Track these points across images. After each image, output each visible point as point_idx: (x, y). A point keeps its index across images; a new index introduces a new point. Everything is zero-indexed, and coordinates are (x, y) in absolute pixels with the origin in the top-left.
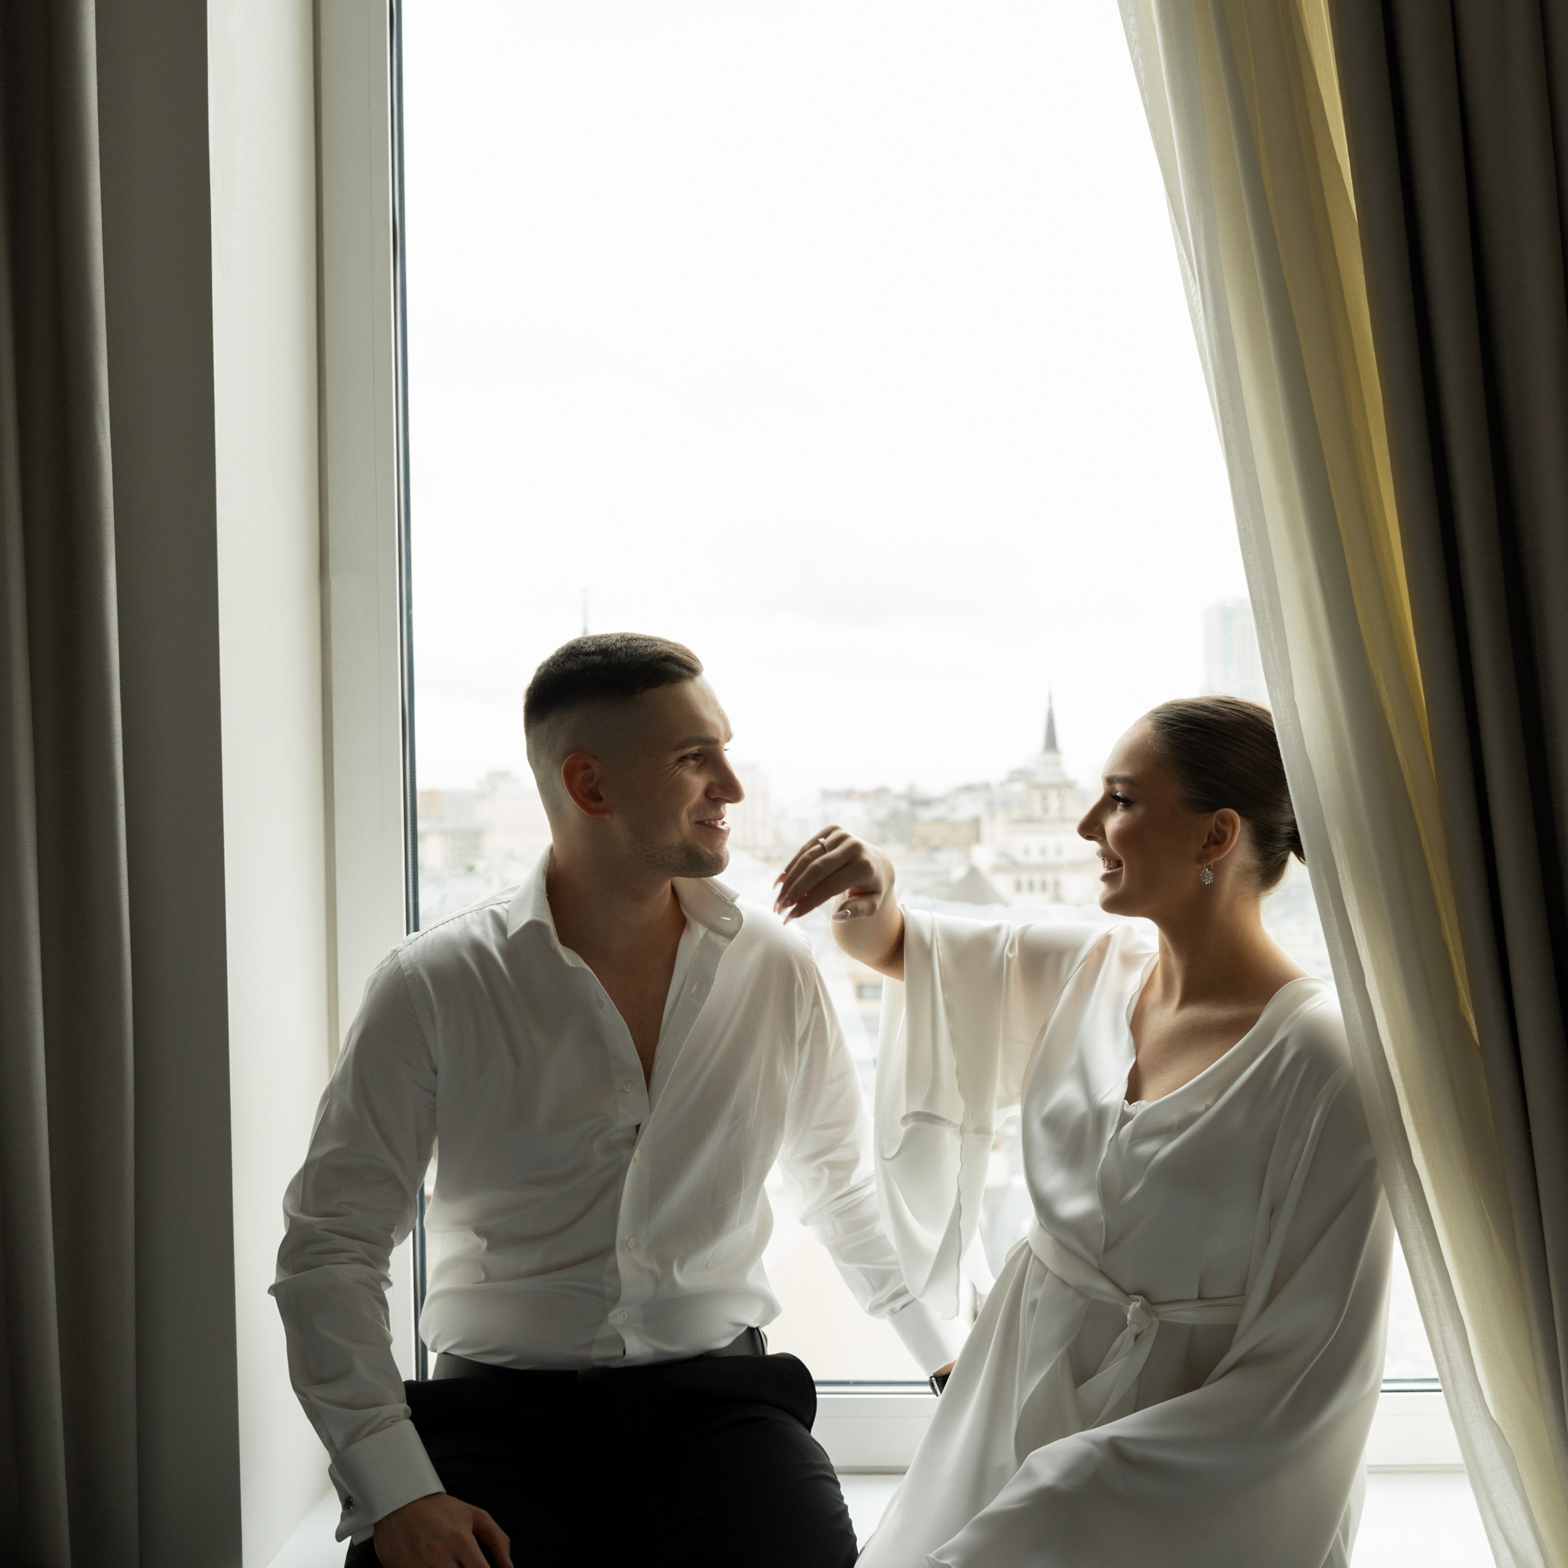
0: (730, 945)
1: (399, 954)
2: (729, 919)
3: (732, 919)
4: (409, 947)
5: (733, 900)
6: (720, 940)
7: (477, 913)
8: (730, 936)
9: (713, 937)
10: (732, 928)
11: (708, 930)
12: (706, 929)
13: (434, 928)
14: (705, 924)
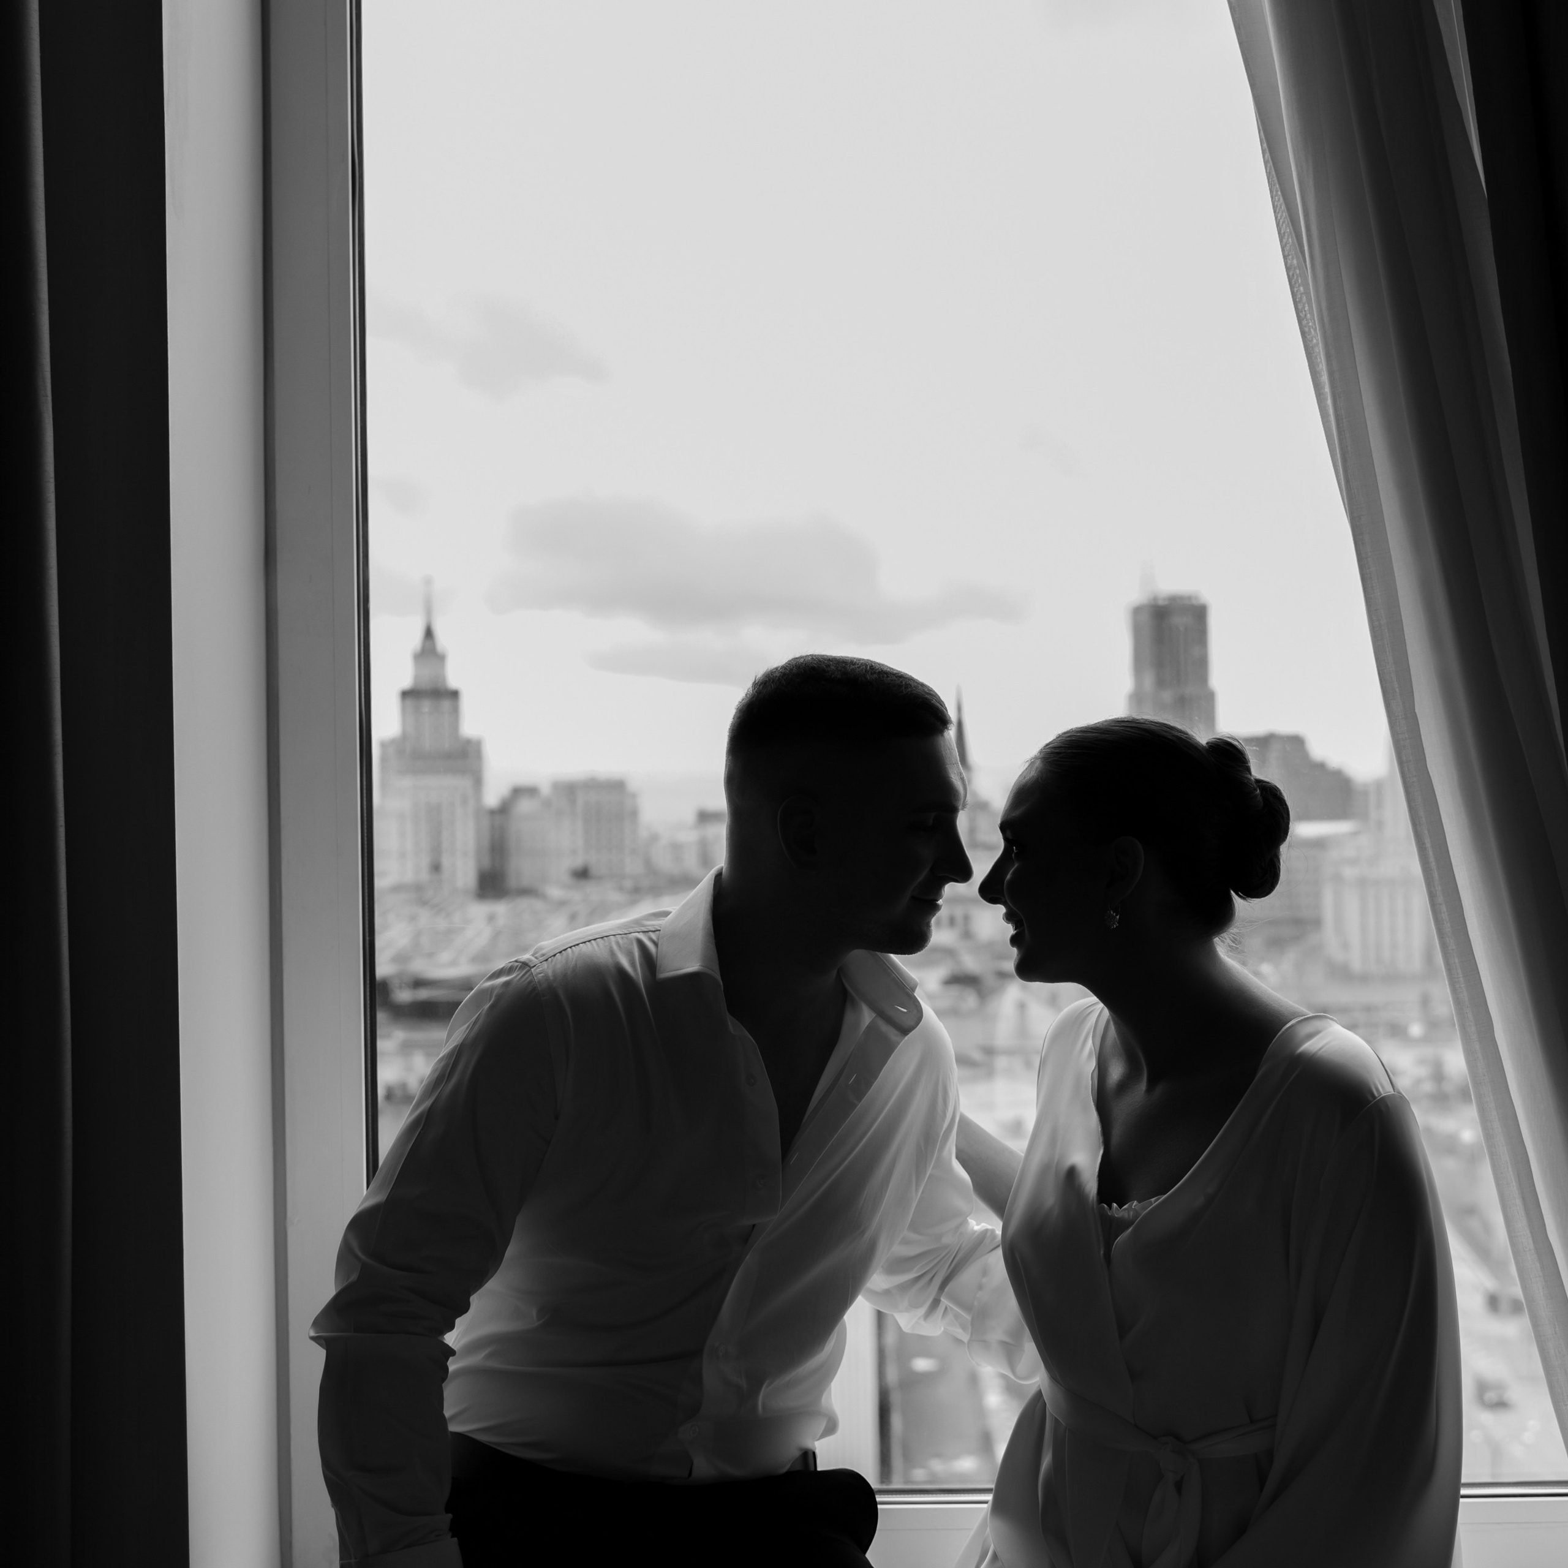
0: (903, 1041)
1: (532, 970)
2: (905, 1011)
3: (909, 1011)
4: (545, 964)
5: (913, 990)
6: (891, 1033)
7: (622, 938)
8: (905, 1031)
9: (885, 1028)
10: (908, 1022)
11: (876, 1016)
12: (874, 1015)
13: (574, 946)
14: (873, 1007)
